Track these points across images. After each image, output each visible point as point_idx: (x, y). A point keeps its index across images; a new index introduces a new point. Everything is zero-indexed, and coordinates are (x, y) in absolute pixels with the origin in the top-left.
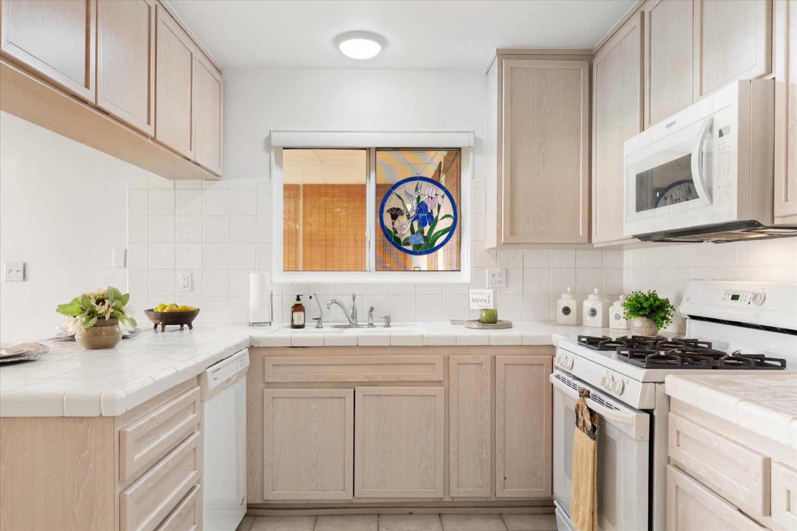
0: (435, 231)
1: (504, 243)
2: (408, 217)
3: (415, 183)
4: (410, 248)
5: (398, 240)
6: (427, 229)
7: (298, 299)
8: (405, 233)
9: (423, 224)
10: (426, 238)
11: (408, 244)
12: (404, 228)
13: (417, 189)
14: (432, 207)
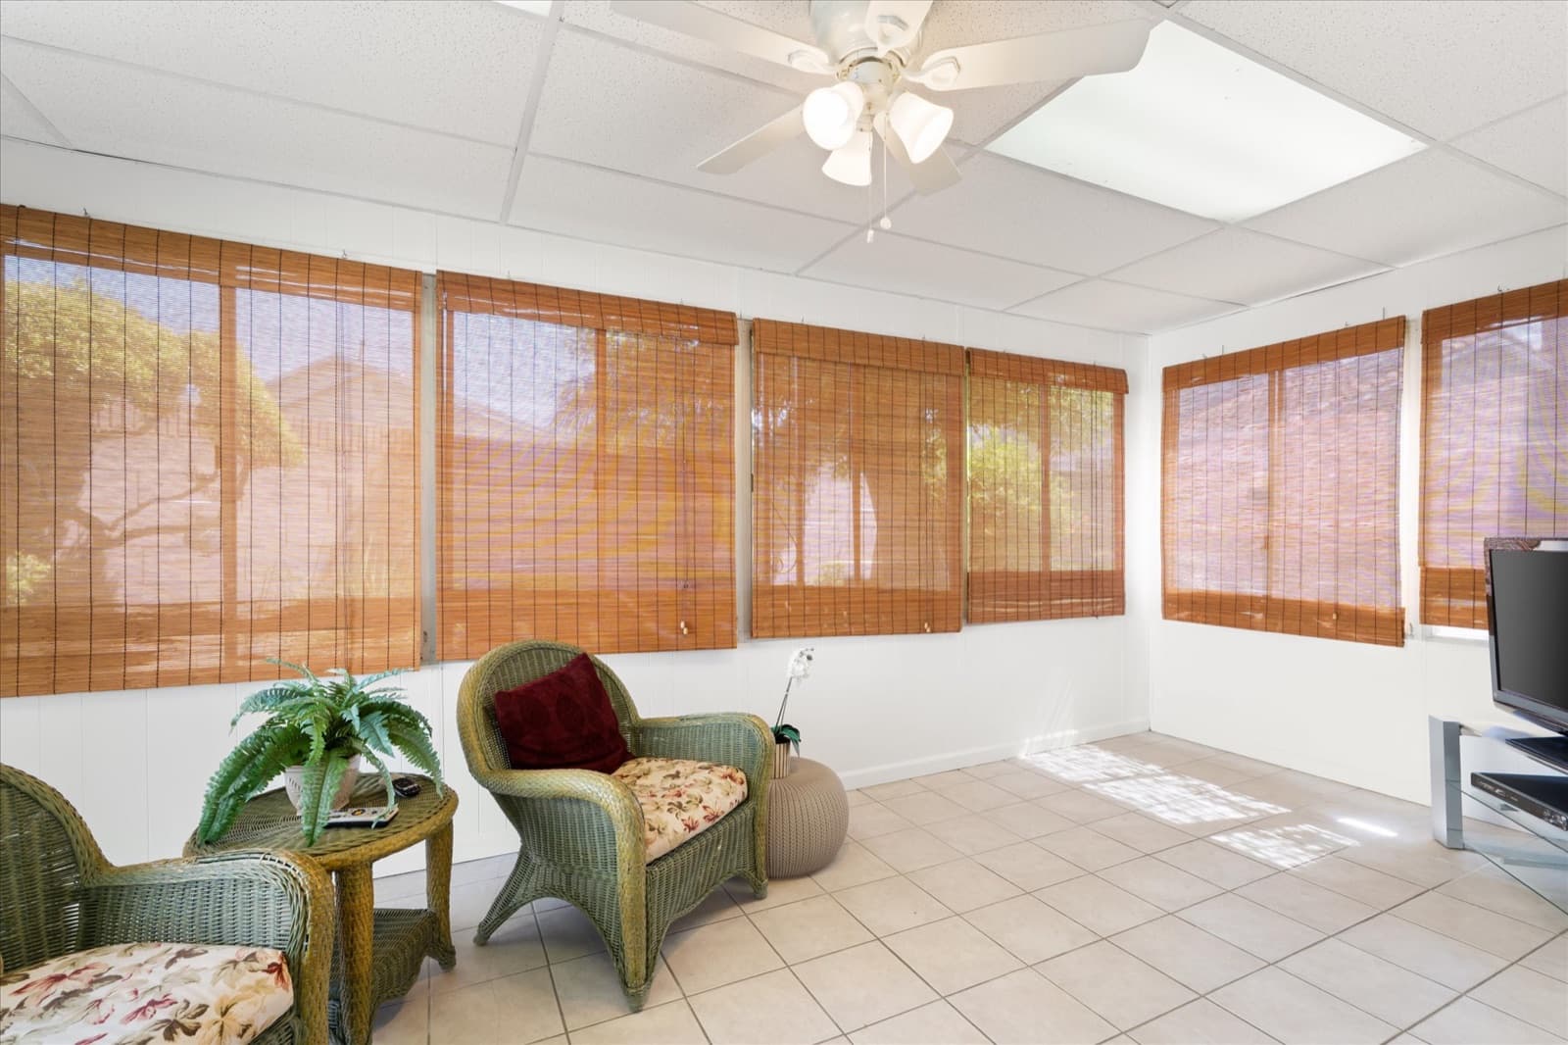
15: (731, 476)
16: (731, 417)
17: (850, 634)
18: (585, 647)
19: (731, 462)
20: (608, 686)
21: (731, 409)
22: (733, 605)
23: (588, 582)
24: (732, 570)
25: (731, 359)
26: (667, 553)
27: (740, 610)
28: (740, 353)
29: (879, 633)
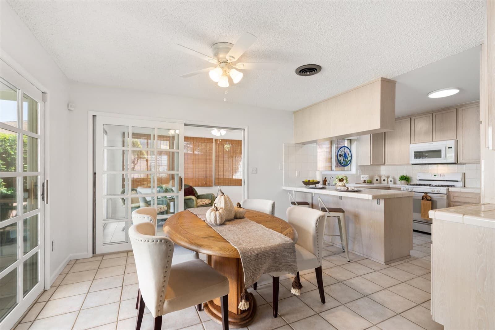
0: (348, 160)
1: (372, 164)
2: (343, 157)
3: (344, 148)
4: (343, 165)
5: (341, 162)
6: (346, 160)
7: (325, 178)
8: (342, 161)
9: (345, 159)
10: (346, 162)
11: (343, 164)
12: (342, 159)
13: (344, 149)
14: (347, 154)
15: (212, 162)
16: (212, 153)
17: (230, 185)
18: (191, 185)
19: (212, 160)
20: (194, 190)
21: (212, 152)
22: (212, 180)
23: (191, 177)
24: (212, 175)
25: (212, 145)
26: (202, 173)
27: (213, 181)
28: (214, 144)
29: (238, 185)
